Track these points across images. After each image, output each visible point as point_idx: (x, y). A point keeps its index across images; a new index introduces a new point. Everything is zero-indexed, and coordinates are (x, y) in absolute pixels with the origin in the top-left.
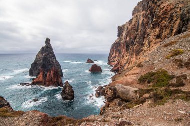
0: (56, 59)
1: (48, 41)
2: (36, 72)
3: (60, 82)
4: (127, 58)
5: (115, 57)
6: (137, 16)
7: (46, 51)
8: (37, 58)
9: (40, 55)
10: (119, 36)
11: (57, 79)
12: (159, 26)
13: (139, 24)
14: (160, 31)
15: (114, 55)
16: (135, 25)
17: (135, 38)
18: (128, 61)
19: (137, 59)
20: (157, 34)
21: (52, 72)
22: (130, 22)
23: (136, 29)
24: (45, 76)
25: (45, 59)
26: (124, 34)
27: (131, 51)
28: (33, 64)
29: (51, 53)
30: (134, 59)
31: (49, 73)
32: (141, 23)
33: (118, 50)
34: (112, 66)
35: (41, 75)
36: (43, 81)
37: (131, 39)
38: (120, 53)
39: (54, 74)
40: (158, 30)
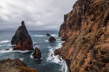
0: (28, 33)
1: (23, 23)
2: (16, 42)
3: (31, 48)
4: (70, 33)
5: (63, 32)
6: (75, 9)
7: (22, 29)
8: (16, 33)
9: (18, 31)
10: (65, 20)
11: (30, 46)
12: (93, 14)
13: (77, 13)
14: (94, 16)
15: (62, 31)
16: (74, 14)
17: (75, 21)
18: (71, 34)
19: (76, 33)
20: (92, 18)
21: (26, 42)
22: (71, 12)
23: (75, 16)
24: (22, 44)
25: (21, 34)
26: (68, 19)
27: (73, 28)
28: (13, 37)
29: (25, 30)
30: (74, 33)
31: (24, 43)
32: (78, 13)
33: (64, 28)
34: (61, 37)
35: (19, 44)
36: (21, 47)
37: (72, 22)
38: (65, 30)
39: (28, 43)
40: (93, 16)
